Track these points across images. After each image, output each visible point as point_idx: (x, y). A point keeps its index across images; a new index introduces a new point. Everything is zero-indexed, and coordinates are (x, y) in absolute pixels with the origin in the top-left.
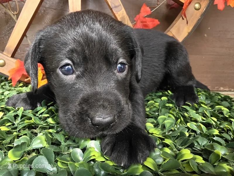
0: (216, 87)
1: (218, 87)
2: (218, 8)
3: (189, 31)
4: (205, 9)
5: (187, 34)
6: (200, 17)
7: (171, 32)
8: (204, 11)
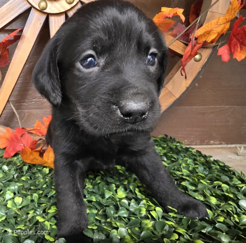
0: (206, 141)
1: (208, 141)
2: (222, 60)
3: (188, 86)
4: (206, 60)
5: (185, 89)
6: (200, 69)
7: (167, 88)
8: (205, 62)
